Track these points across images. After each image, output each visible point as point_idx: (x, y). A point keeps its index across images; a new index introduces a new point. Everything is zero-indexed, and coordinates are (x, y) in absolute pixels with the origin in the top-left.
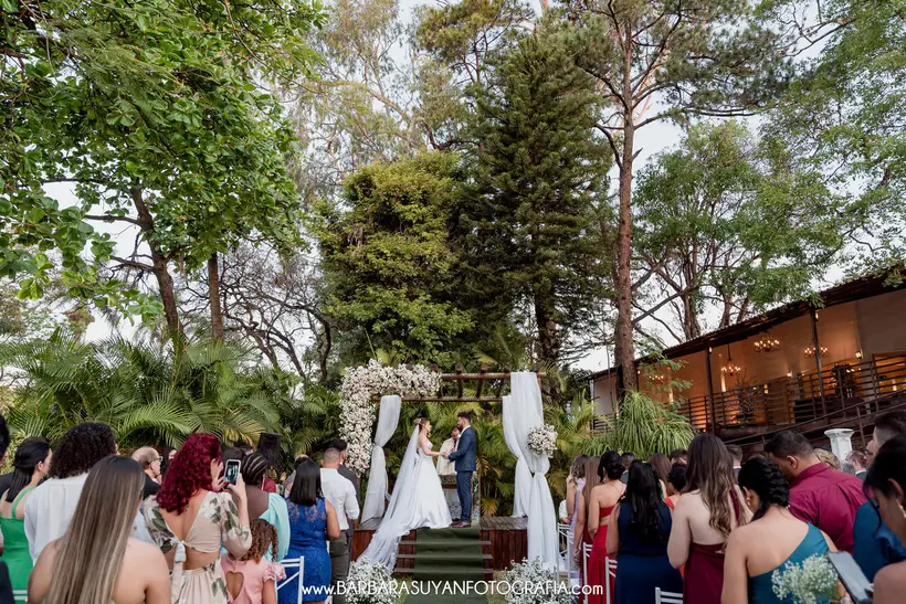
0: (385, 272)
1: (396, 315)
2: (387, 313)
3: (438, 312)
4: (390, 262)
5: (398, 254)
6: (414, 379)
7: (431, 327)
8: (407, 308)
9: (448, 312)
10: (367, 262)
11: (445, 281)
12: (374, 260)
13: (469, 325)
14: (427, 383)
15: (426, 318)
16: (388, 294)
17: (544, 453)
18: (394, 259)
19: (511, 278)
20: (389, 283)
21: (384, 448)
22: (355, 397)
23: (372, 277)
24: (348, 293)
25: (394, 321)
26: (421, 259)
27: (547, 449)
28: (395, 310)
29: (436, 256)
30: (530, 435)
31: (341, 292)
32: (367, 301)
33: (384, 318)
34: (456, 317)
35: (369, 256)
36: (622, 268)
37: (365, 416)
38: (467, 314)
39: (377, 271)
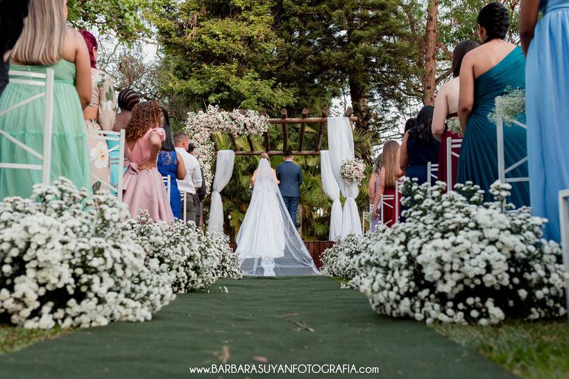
0: (218, 51)
1: (228, 89)
2: (220, 87)
3: (265, 88)
4: (223, 41)
5: (229, 35)
6: (246, 121)
7: (259, 100)
8: (237, 83)
9: (273, 87)
10: (202, 43)
11: (271, 63)
12: (209, 41)
13: (292, 100)
14: (257, 124)
15: (255, 93)
16: (220, 69)
17: (355, 180)
18: (226, 39)
19: (329, 55)
20: (222, 59)
21: (220, 193)
22: (197, 135)
23: (207, 56)
24: (185, 73)
25: (227, 93)
26: (249, 41)
27: (357, 178)
28: (227, 83)
29: (262, 37)
30: (343, 167)
31: (179, 72)
32: (202, 77)
33: (218, 91)
34: (280, 92)
35: (203, 37)
36: (427, 60)
37: (206, 152)
38: (291, 92)
39: (210, 50)
